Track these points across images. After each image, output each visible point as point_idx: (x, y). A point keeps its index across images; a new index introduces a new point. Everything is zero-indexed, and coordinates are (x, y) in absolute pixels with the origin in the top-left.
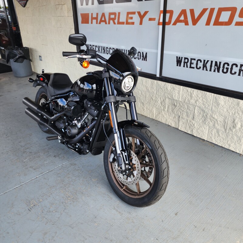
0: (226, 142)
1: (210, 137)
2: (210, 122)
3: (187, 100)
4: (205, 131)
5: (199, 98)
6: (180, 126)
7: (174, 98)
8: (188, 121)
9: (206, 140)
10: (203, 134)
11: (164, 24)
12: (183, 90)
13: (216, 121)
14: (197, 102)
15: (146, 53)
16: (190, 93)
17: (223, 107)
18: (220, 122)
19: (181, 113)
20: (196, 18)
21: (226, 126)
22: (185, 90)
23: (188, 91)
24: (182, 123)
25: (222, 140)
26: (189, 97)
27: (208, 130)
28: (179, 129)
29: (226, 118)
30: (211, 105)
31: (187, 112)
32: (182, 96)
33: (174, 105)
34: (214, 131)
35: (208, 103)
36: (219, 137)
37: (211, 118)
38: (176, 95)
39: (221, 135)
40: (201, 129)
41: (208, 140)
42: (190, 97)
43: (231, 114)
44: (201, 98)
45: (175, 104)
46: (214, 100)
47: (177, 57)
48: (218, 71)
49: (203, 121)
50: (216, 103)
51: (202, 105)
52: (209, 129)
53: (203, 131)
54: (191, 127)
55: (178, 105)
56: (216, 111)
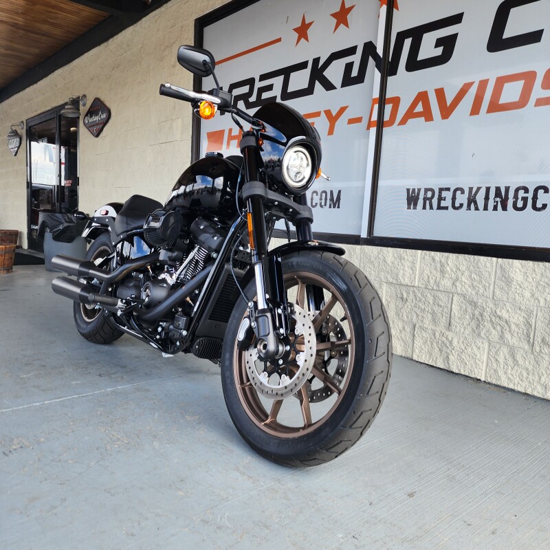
0: (537, 378)
1: (492, 371)
2: (492, 329)
3: (432, 281)
4: (478, 355)
5: (462, 274)
6: (417, 351)
7: (402, 280)
8: (437, 334)
9: (483, 379)
10: (474, 365)
11: (380, 125)
12: (424, 258)
13: (506, 325)
14: (458, 284)
15: (340, 192)
16: (439, 265)
17: (520, 287)
18: (517, 325)
19: (417, 315)
20: (448, 103)
21: (531, 336)
22: (427, 257)
23: (434, 260)
24: (422, 341)
25: (525, 375)
26: (438, 275)
27: (486, 351)
28: (415, 358)
29: (529, 313)
30: (492, 287)
31: (434, 311)
32: (421, 273)
33: (402, 298)
34: (502, 353)
35: (484, 283)
36: (516, 368)
37: (493, 319)
38: (406, 274)
39: (520, 361)
40: (470, 350)
41: (489, 380)
42: (439, 273)
43: (542, 303)
44: (466, 273)
45: (405, 296)
46: (498, 272)
47: (408, 190)
48: (504, 208)
49: (473, 329)
50: (503, 279)
51: (470, 290)
52: (489, 350)
53: (474, 357)
54: (444, 348)
55: (411, 296)
56: (505, 299)
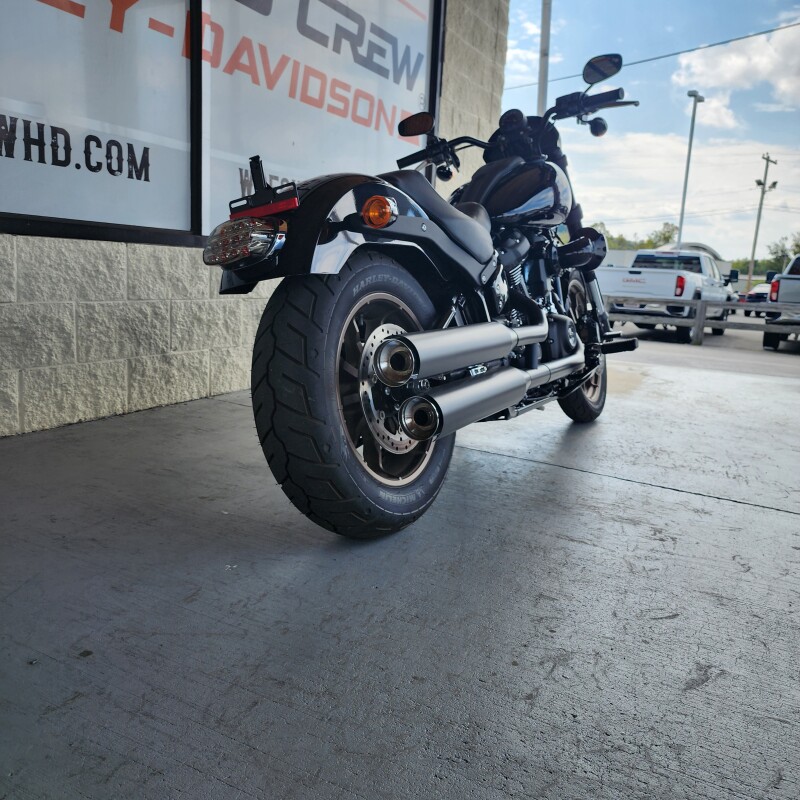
15: (146, 150)
20: (272, 71)
47: (241, 170)
